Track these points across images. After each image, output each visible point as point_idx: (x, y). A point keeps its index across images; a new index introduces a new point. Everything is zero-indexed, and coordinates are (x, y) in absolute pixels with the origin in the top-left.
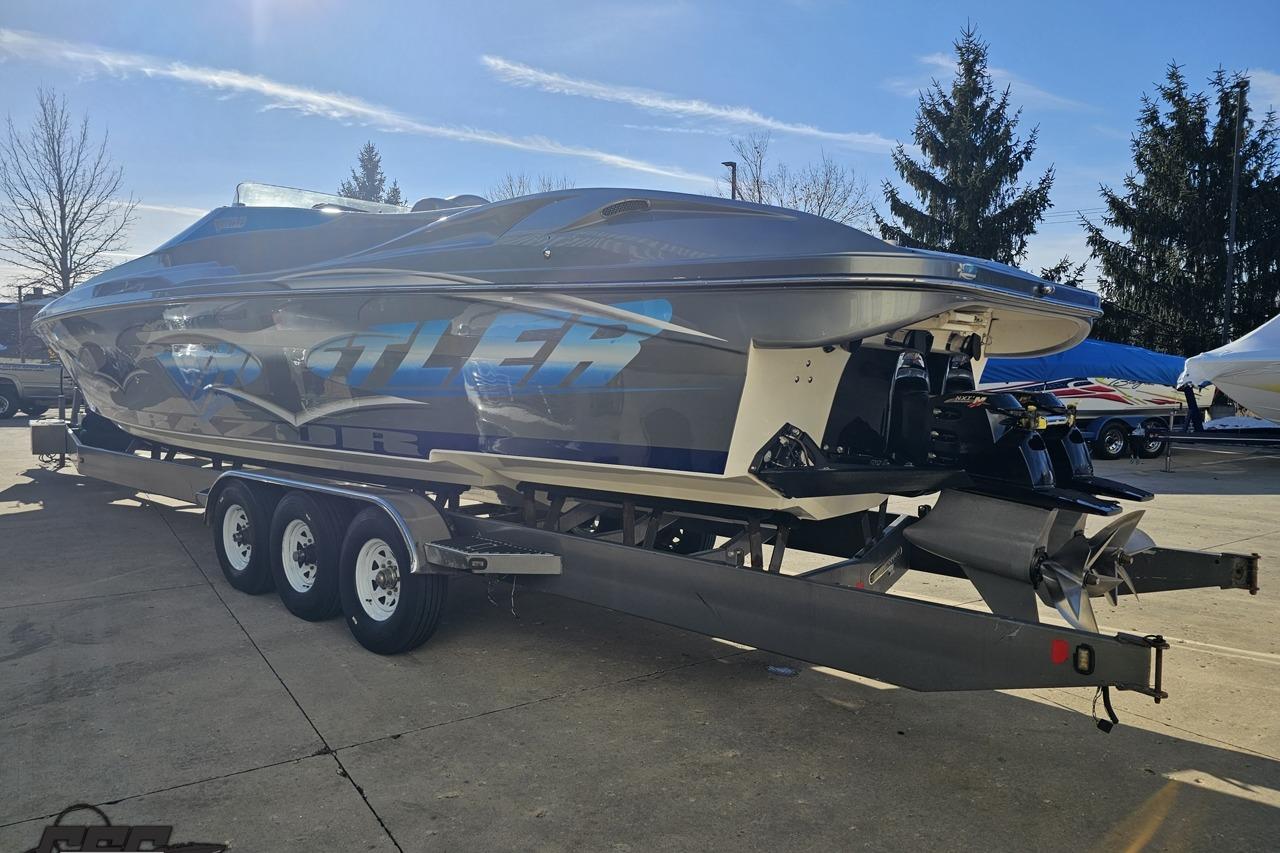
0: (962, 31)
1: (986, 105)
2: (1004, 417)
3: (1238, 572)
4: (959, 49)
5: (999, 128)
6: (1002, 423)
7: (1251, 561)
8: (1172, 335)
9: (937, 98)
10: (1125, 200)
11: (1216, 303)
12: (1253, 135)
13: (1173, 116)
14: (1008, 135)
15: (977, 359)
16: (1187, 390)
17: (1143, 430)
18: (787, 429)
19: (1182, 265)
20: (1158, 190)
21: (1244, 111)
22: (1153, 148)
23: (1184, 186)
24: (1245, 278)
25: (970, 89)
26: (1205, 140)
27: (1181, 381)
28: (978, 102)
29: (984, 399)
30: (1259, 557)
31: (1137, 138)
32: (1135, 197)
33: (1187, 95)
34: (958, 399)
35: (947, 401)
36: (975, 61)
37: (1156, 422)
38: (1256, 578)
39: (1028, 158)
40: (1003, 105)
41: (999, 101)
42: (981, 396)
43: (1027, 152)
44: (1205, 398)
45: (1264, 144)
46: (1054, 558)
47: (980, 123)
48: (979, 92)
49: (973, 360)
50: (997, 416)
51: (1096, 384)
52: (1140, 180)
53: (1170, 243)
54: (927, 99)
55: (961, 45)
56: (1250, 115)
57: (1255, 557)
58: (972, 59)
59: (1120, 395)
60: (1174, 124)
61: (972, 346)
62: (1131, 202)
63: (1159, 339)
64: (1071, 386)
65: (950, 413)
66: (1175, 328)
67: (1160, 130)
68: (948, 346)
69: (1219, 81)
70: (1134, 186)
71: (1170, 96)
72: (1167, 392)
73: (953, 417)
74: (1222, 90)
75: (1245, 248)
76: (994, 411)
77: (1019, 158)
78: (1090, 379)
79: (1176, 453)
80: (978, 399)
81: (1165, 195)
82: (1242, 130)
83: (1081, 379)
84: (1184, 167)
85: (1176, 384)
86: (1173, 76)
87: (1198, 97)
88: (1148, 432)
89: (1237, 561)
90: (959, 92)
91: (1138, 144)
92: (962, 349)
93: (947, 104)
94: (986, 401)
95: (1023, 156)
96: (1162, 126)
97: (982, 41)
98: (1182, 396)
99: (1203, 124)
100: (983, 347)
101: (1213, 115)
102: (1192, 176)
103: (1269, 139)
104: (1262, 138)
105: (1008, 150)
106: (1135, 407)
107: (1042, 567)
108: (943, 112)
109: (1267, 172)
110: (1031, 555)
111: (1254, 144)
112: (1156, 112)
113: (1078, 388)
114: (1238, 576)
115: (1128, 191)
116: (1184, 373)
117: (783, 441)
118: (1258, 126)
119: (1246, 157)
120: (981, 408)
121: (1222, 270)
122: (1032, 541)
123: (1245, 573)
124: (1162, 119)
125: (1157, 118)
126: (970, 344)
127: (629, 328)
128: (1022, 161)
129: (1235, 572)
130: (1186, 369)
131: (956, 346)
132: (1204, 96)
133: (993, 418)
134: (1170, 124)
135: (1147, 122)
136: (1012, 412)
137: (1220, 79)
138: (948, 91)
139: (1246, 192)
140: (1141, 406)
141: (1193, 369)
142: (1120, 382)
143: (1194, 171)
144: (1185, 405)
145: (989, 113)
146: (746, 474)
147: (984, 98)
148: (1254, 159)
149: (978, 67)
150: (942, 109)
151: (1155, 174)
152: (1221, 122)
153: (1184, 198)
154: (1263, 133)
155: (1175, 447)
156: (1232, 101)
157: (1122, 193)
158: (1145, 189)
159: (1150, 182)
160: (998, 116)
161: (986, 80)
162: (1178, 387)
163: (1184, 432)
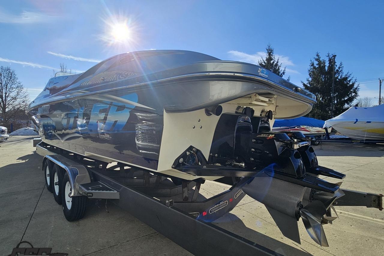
0: (268, 45)
1: (274, 62)
2: (282, 143)
3: (374, 201)
4: (267, 50)
5: (277, 67)
6: (281, 146)
7: (379, 197)
8: (319, 116)
9: (262, 61)
10: (307, 84)
11: (329, 108)
12: (337, 68)
13: (317, 64)
14: (279, 69)
15: (271, 119)
16: (326, 129)
17: (315, 139)
18: (191, 148)
19: (321, 99)
20: (315, 81)
21: (335, 63)
22: (313, 72)
23: (320, 80)
24: (336, 102)
25: (269, 59)
26: (325, 70)
27: (324, 126)
28: (272, 62)
29: (273, 135)
30: (383, 196)
31: (309, 69)
32: (309, 83)
33: (321, 59)
34: (262, 135)
35: (258, 136)
36: (271, 52)
37: (318, 136)
38: (382, 204)
39: (284, 74)
40: (278, 62)
41: (277, 61)
42: (272, 134)
43: (284, 73)
44: (329, 130)
45: (340, 70)
46: (306, 208)
47: (272, 66)
48: (272, 59)
49: (270, 120)
50: (278, 143)
51: (302, 127)
52: (310, 79)
53: (318, 94)
54: (260, 61)
55: (267, 49)
56: (336, 64)
57: (381, 196)
58: (270, 52)
59: (308, 130)
60: (318, 66)
61: (269, 115)
62: (308, 84)
63: (315, 117)
64: (296, 128)
65: (259, 141)
66: (319, 114)
67: (314, 68)
68: (261, 115)
69: (328, 56)
70: (309, 81)
71: (317, 60)
72: (320, 129)
73: (260, 143)
74: (329, 58)
75: (336, 95)
76: (278, 141)
77: (282, 74)
78: (301, 126)
79: (323, 144)
80: (271, 135)
81: (316, 83)
82: (334, 67)
83: (299, 126)
84: (320, 76)
85: (323, 127)
86: (317, 55)
87: (323, 60)
88: (316, 139)
89: (373, 197)
90: (267, 60)
91: (309, 71)
92: (266, 116)
93: (264, 62)
94: (274, 136)
95: (283, 74)
96: (315, 67)
97: (272, 48)
98: (324, 130)
99: (325, 66)
100: (273, 116)
101: (327, 64)
102: (322, 78)
103: (341, 69)
104: (339, 69)
105: (279, 72)
106: (312, 133)
107: (300, 211)
108: (264, 64)
109: (341, 77)
110: (296, 207)
111: (337, 70)
112: (313, 63)
113: (298, 128)
114: (374, 203)
115: (307, 82)
116: (325, 125)
117: (188, 153)
118: (338, 66)
119: (335, 73)
120: (272, 140)
121: (331, 100)
122: (296, 200)
123: (377, 202)
124: (315, 65)
125: (314, 65)
126: (269, 114)
127: (126, 106)
128: (282, 75)
129: (373, 201)
130: (325, 123)
131: (263, 115)
132: (325, 60)
133: (277, 144)
134: (317, 66)
135: (311, 66)
136: (286, 141)
137: (329, 55)
138: (265, 59)
139: (336, 81)
140: (314, 133)
141: (327, 123)
142: (308, 127)
143: (323, 77)
144: (325, 132)
145: (274, 64)
146: (171, 168)
147: (273, 61)
148: (337, 74)
149: (271, 54)
150: (263, 64)
151: (314, 78)
152: (329, 65)
153: (321, 83)
154: (339, 68)
155: (323, 142)
156: (332, 60)
157: (306, 82)
158: (311, 81)
159: (313, 80)
160: (276, 65)
161: (274, 57)
162: (323, 128)
163: (325, 139)
